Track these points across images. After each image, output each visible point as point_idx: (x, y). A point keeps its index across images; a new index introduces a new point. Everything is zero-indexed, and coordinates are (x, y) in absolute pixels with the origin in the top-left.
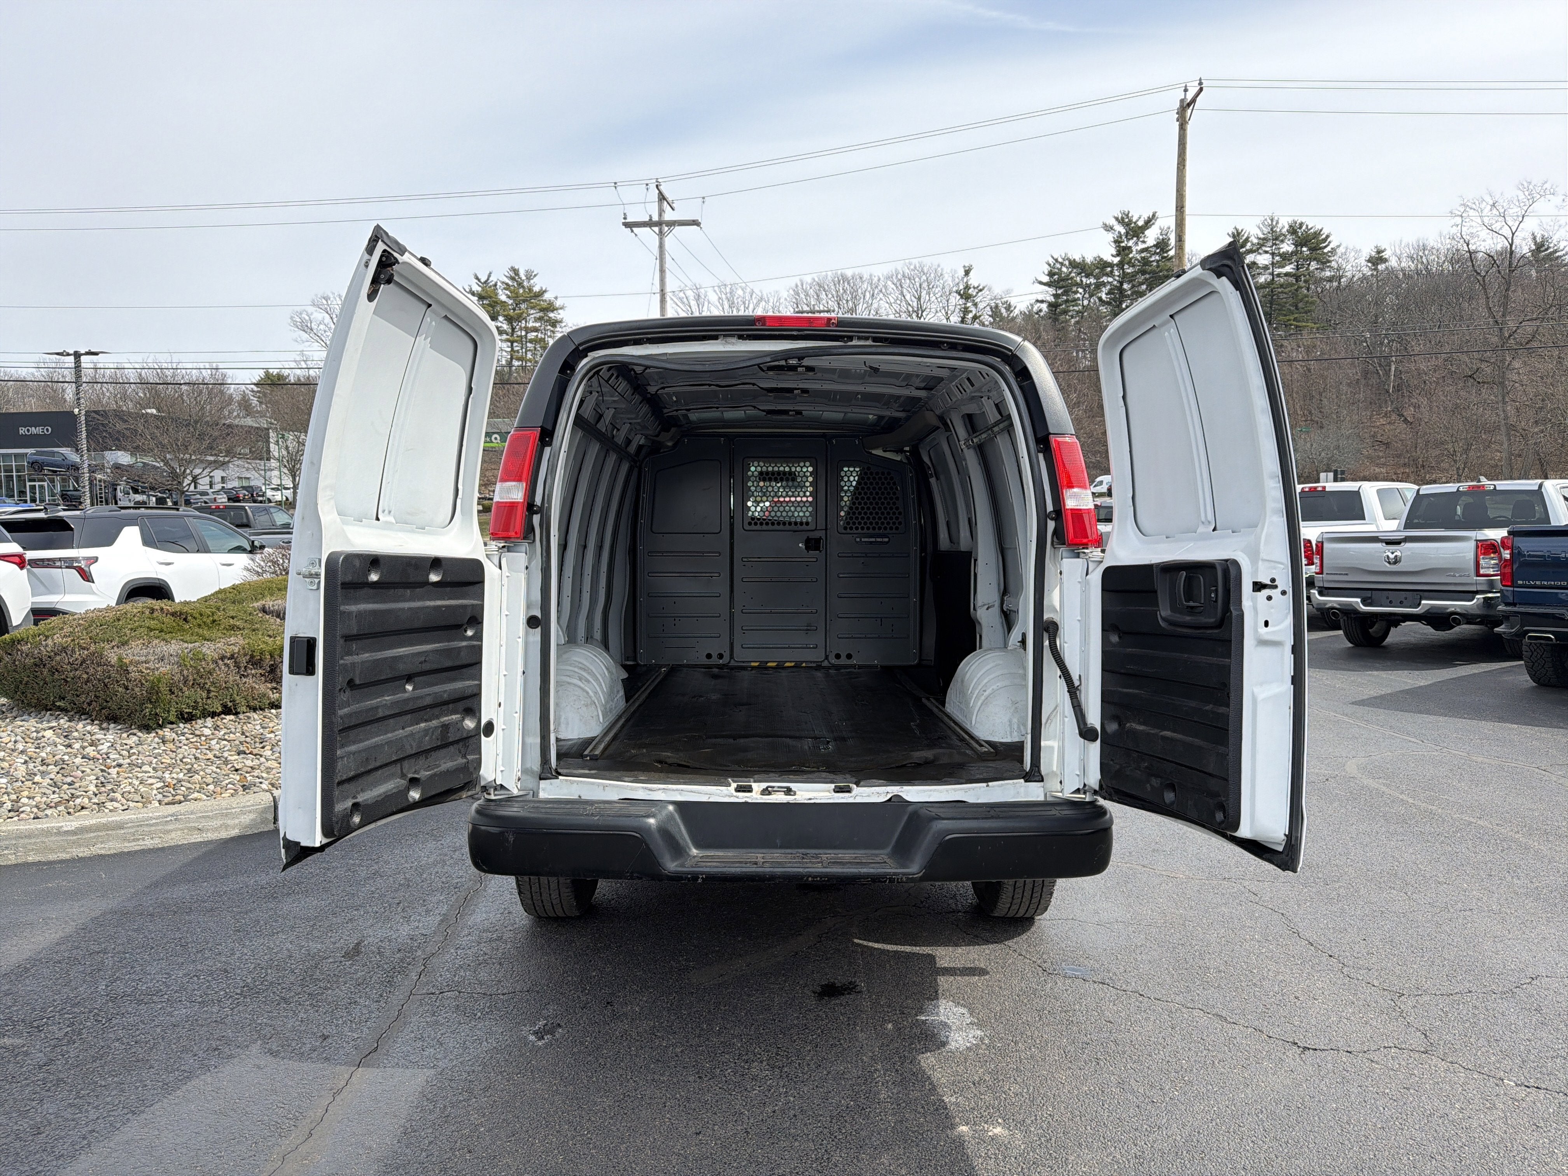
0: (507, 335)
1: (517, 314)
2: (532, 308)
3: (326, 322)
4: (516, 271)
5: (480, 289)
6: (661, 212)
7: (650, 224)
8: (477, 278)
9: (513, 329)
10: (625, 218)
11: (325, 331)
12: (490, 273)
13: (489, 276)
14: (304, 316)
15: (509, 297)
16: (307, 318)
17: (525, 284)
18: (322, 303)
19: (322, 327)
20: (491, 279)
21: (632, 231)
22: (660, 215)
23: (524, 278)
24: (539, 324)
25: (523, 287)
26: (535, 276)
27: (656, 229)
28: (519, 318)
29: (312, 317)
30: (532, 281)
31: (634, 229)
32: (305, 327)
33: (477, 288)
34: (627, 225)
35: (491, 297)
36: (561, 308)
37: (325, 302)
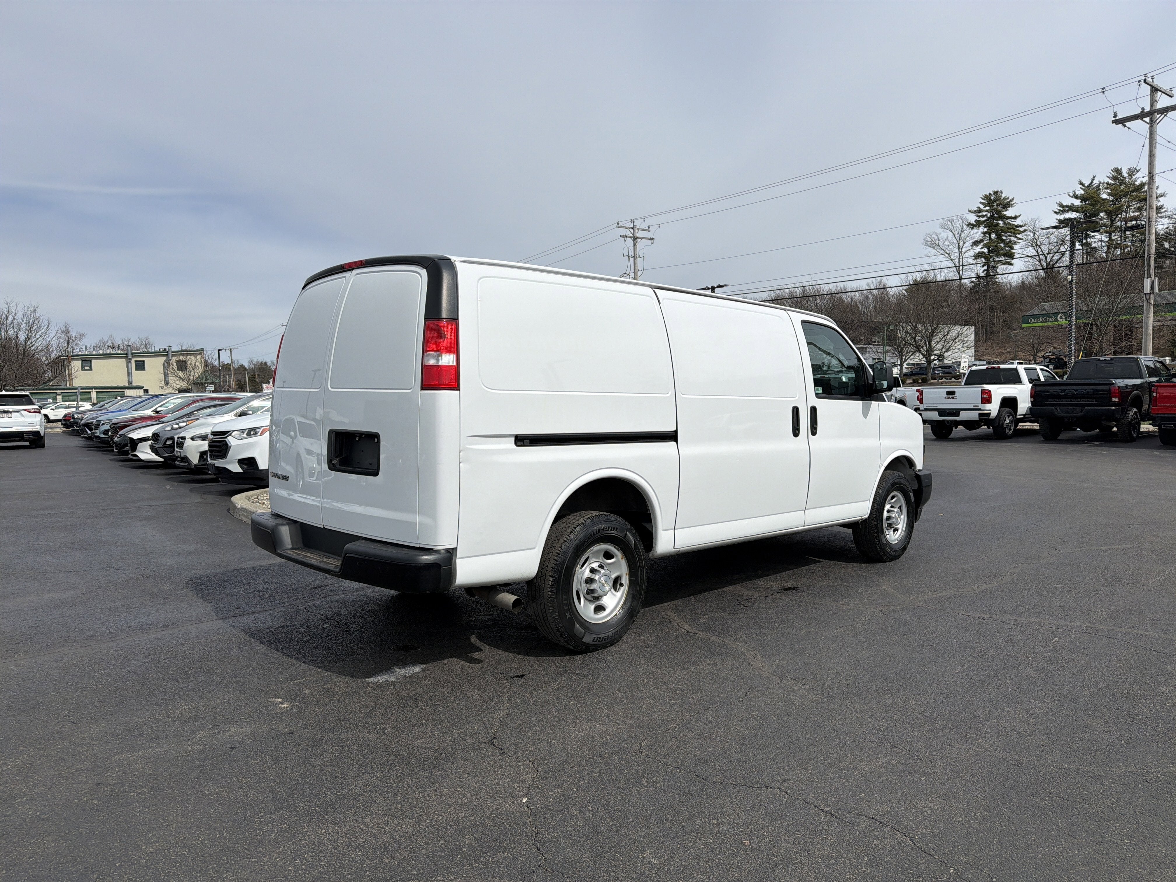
0: (1106, 227)
1: (1116, 208)
2: (1133, 200)
3: (950, 238)
4: (1118, 171)
5: (1083, 192)
6: (1153, 101)
7: (1141, 116)
8: (1081, 183)
9: (1112, 222)
10: (1115, 117)
11: (949, 246)
12: (1094, 177)
13: (1093, 180)
14: (934, 236)
15: (1109, 194)
16: (936, 237)
17: (1127, 180)
18: (948, 224)
19: (947, 243)
20: (1094, 182)
21: (1125, 126)
22: (1152, 105)
23: (1126, 175)
24: (1138, 213)
25: (1125, 183)
26: (1138, 171)
27: (1147, 119)
28: (1119, 211)
29: (940, 236)
30: (1134, 177)
31: (1126, 124)
32: (934, 244)
33: (1080, 192)
34: (1116, 122)
35: (1092, 197)
36: (1161, 196)
37: (949, 223)
